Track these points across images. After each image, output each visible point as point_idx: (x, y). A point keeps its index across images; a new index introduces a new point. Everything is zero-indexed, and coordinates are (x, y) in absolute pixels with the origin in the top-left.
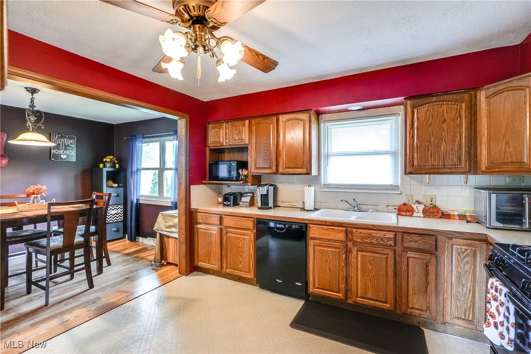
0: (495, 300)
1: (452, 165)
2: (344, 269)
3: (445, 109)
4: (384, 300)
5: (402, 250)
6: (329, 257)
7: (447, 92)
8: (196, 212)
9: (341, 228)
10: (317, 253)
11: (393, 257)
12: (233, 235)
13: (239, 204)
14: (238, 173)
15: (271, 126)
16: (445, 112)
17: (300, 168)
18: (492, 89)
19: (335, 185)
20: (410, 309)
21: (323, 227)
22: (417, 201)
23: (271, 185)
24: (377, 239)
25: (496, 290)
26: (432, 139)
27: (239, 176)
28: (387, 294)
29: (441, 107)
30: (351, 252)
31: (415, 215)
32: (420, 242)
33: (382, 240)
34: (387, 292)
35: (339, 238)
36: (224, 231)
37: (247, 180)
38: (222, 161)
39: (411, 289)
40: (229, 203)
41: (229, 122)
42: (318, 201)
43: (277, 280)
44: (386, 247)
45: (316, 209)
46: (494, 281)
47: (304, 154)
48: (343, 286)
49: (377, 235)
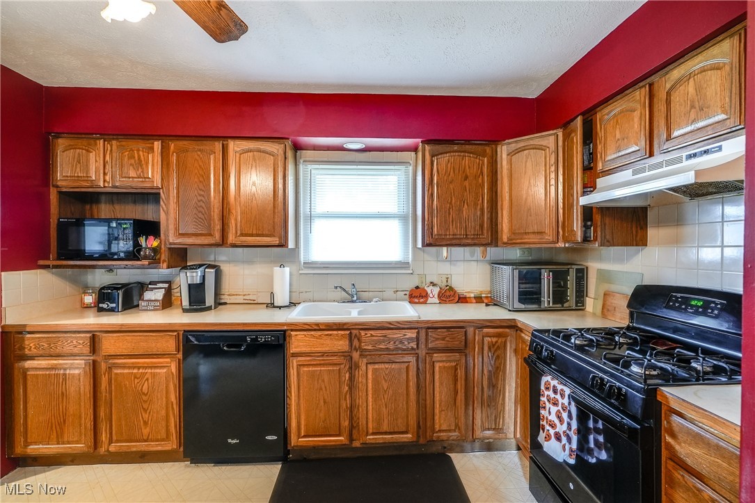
0: (555, 404)
1: (474, 235)
2: (348, 397)
3: (467, 162)
4: (404, 429)
5: (427, 353)
6: (323, 381)
7: (469, 141)
8: (21, 333)
9: (342, 332)
10: (304, 378)
11: (415, 365)
12: (126, 371)
13: (138, 306)
14: (137, 245)
15: (212, 157)
16: (467, 167)
17: (267, 236)
18: (513, 145)
19: (323, 263)
20: (437, 432)
21: (312, 333)
22: (431, 283)
23: (210, 266)
24: (395, 343)
25: (555, 391)
26: (453, 201)
27: (139, 251)
28: (408, 420)
29: (463, 159)
30: (357, 366)
31: (430, 300)
32: (447, 339)
33: (401, 342)
34: (407, 417)
35: (340, 348)
36: (103, 366)
37: (158, 257)
38: (92, 218)
39: (438, 406)
40: (114, 305)
41: (113, 139)
42: (294, 290)
43: (230, 441)
44: (405, 352)
45: (292, 304)
46: (550, 380)
47: (274, 212)
48: (347, 423)
49: (395, 336)
